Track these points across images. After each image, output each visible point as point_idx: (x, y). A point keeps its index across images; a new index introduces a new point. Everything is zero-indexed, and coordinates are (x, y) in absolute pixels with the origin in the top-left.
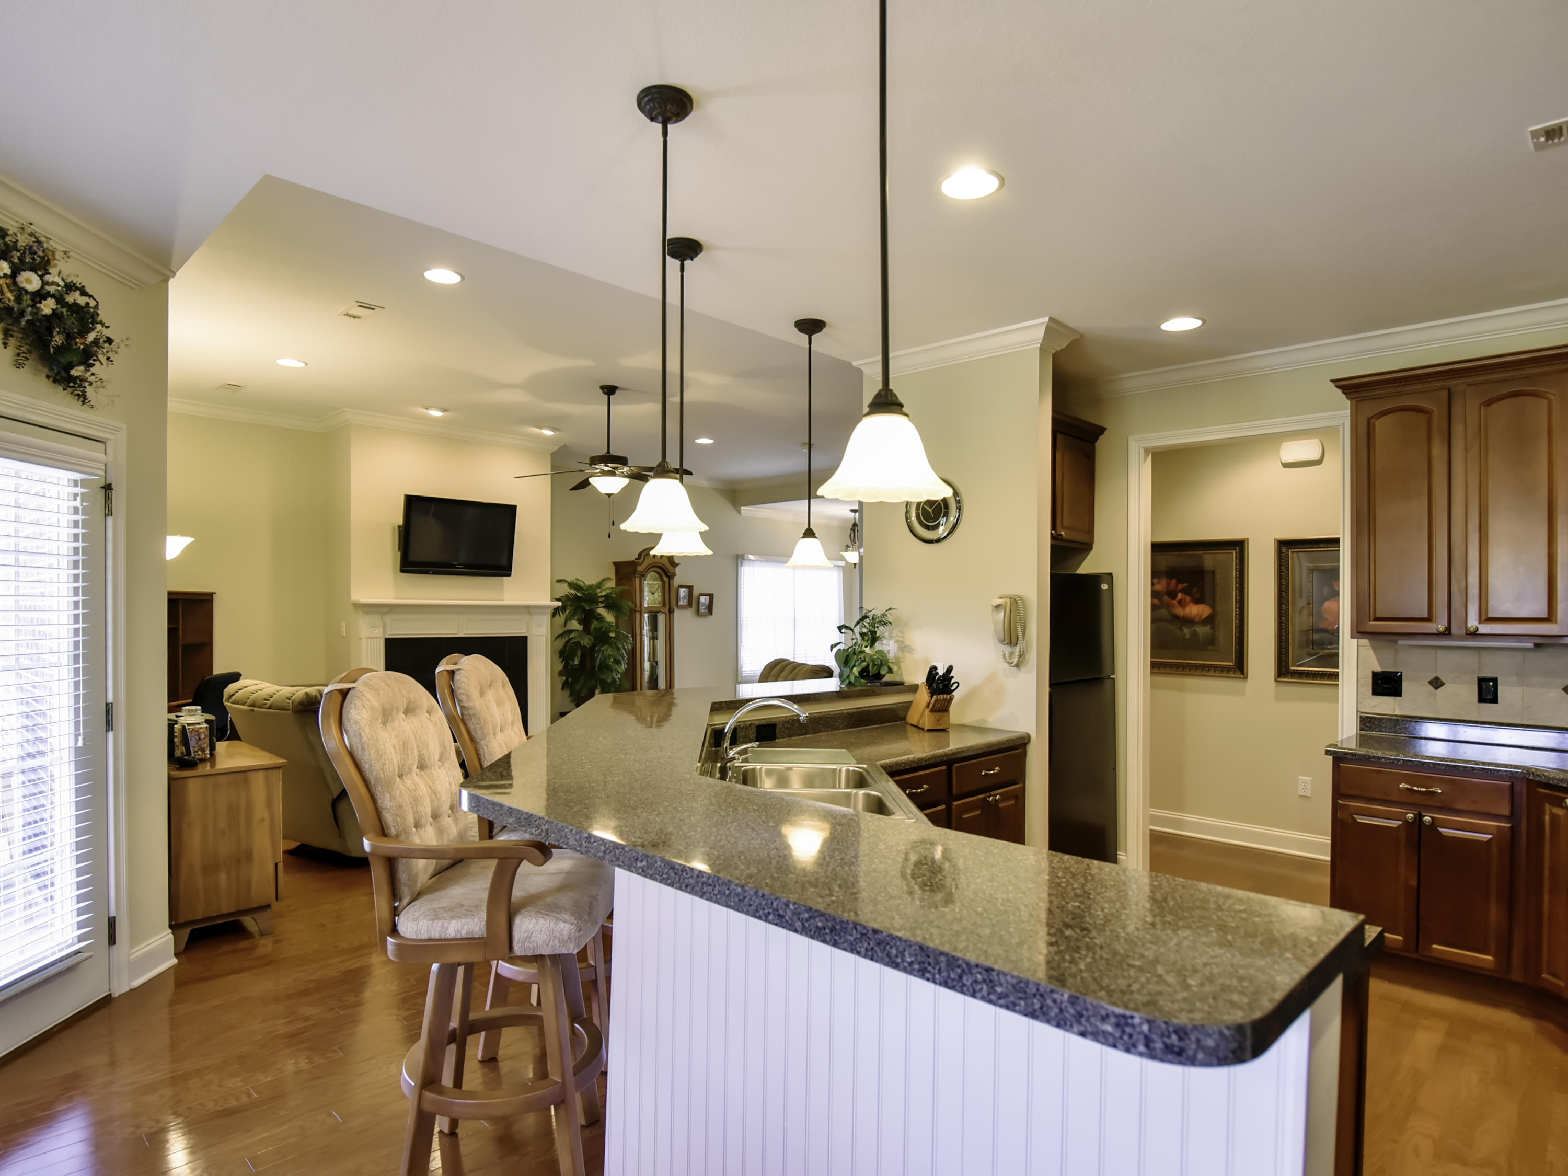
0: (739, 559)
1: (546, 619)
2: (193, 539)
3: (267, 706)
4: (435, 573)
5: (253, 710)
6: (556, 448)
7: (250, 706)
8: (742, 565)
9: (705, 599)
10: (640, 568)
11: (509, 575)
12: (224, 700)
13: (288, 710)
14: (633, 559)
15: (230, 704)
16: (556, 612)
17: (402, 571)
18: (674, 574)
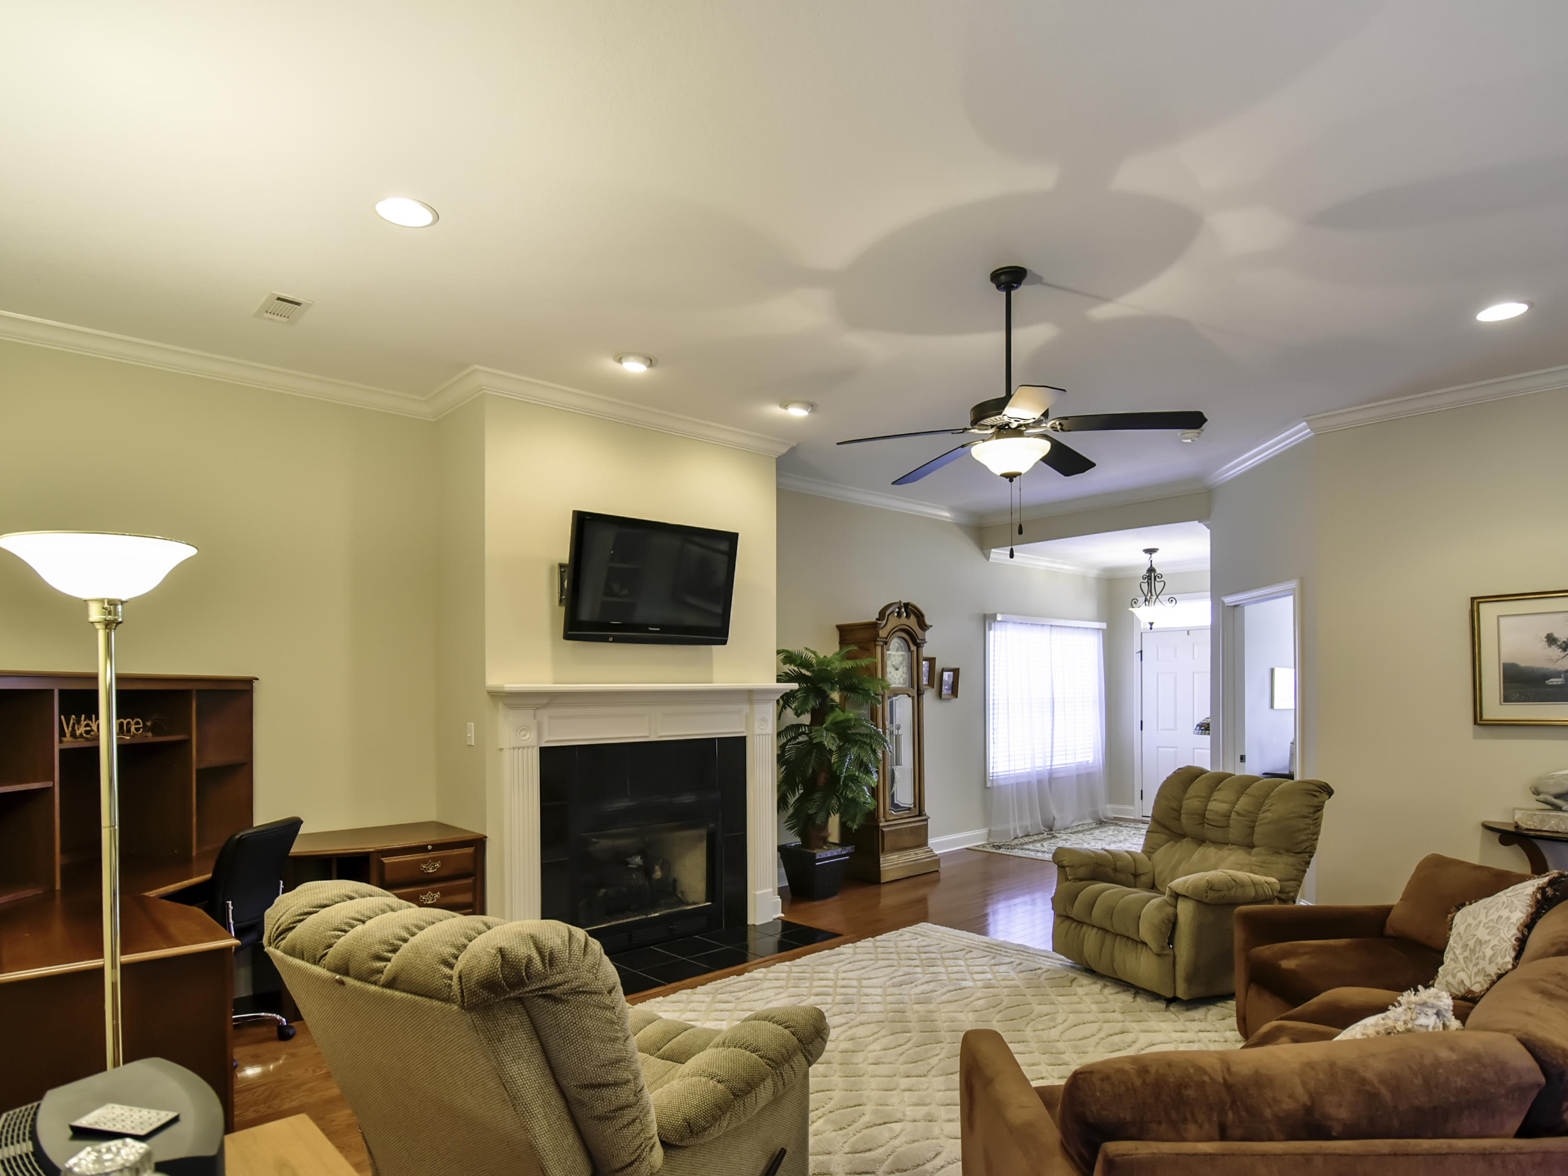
0: (987, 620)
1: (771, 710)
2: (191, 551)
3: (383, 978)
4: (617, 640)
5: (342, 983)
6: (784, 450)
7: (336, 970)
8: (990, 629)
9: (949, 676)
10: (883, 633)
11: (724, 642)
12: (265, 941)
13: (448, 1000)
14: (875, 620)
15: (279, 953)
16: (786, 699)
17: (567, 637)
18: (924, 641)
